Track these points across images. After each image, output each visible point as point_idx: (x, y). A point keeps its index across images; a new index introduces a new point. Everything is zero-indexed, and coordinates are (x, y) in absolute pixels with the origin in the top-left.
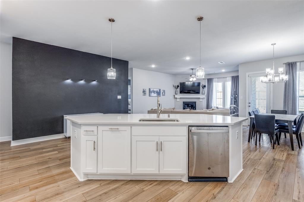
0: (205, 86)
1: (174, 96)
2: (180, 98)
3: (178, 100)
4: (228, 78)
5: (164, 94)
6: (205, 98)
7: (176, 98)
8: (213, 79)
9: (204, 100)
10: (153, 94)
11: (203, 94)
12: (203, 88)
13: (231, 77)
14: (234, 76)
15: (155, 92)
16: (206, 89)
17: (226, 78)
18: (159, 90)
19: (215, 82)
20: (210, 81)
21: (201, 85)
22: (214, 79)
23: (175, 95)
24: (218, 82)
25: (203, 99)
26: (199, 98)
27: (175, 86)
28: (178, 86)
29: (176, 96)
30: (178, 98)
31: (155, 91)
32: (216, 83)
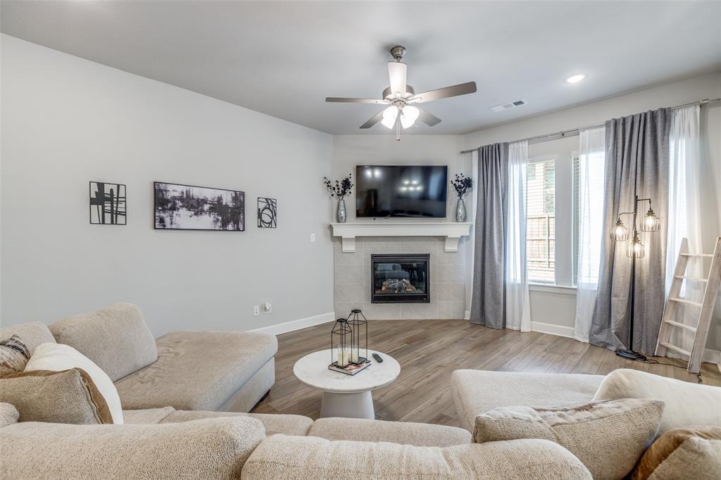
0: (468, 183)
1: (331, 228)
2: (358, 238)
3: (348, 247)
4: (587, 132)
5: (266, 218)
6: (468, 238)
7: (340, 239)
8: (506, 145)
9: (463, 245)
10: (183, 217)
11: (460, 218)
12: (460, 194)
13: (607, 124)
14: (624, 119)
15: (206, 207)
16: (473, 197)
17: (576, 132)
18: (235, 199)
19: (518, 159)
20: (492, 158)
21: (451, 177)
22: (511, 147)
23: (334, 224)
24: (533, 158)
25: (461, 240)
26: (443, 239)
27: (334, 184)
28: (346, 184)
29: (339, 230)
30: (349, 240)
31: (204, 201)
32: (524, 166)
